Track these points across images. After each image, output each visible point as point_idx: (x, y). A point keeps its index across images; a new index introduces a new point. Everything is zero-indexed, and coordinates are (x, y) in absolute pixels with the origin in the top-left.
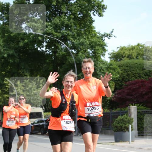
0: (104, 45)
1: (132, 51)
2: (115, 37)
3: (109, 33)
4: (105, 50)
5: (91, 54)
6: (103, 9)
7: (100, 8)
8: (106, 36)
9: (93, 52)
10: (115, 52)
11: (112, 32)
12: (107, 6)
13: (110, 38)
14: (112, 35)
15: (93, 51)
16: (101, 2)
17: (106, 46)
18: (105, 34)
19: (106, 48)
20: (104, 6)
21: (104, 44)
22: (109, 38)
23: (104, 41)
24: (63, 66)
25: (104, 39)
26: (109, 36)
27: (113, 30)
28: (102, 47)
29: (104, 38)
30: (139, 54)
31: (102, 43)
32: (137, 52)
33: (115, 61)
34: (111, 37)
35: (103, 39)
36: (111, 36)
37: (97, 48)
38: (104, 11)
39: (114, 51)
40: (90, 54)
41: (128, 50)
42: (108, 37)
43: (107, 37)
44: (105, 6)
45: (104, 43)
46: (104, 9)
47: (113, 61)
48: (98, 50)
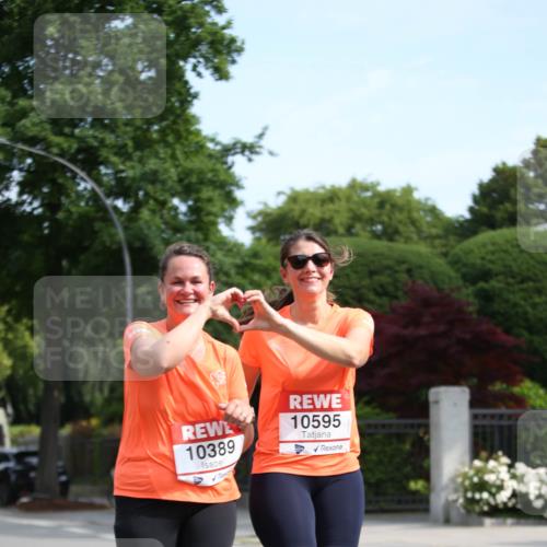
0: (232, 184)
1: (331, 206)
2: (271, 153)
3: (248, 139)
4: (233, 202)
5: (185, 214)
6: (229, 53)
7: (221, 48)
8: (238, 150)
9: (189, 207)
10: (269, 211)
11: (261, 136)
12: (243, 43)
13: (254, 157)
14: (260, 147)
15: (190, 203)
16: (224, 28)
17: (239, 187)
18: (235, 144)
19: (238, 194)
20: (233, 40)
21: (230, 181)
22: (250, 160)
23: (230, 168)
24: (82, 257)
25: (233, 163)
26: (249, 149)
27: (266, 128)
28: (222, 192)
29: (230, 159)
30: (356, 218)
31: (222, 177)
32: (351, 210)
33: (272, 243)
34: (257, 153)
35: (226, 163)
36: (258, 150)
37: (206, 193)
38: (234, 62)
39: (265, 204)
40: (181, 217)
41: (319, 203)
42: (247, 153)
43: (242, 152)
44: (239, 44)
45: (232, 176)
46: (235, 56)
47: (264, 241)
48: (210, 200)
